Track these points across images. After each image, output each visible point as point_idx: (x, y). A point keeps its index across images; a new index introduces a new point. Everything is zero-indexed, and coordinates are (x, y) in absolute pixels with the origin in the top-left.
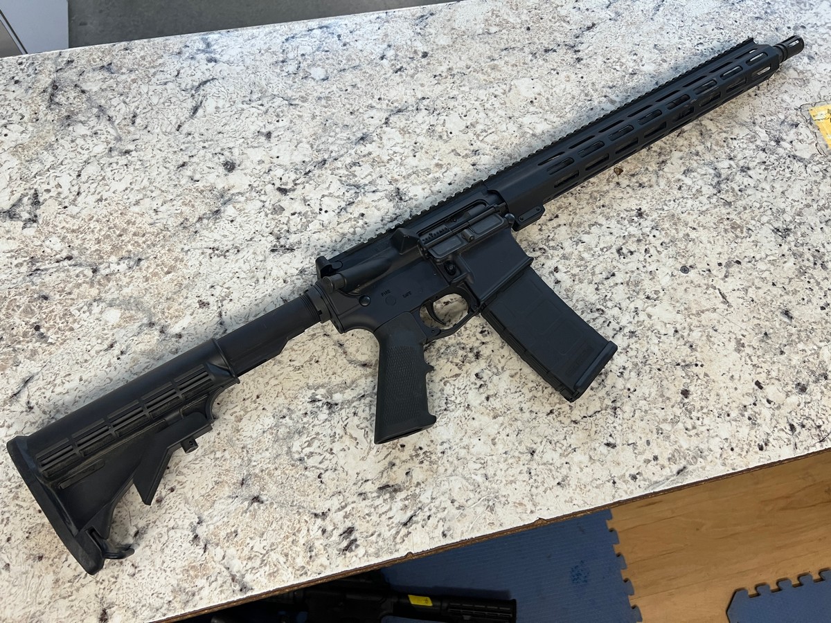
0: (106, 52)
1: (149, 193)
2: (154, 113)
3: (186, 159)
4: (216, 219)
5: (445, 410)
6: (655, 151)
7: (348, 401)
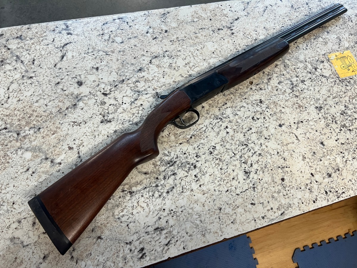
0: (19, 30)
1: (42, 97)
2: (43, 59)
3: (59, 80)
4: (75, 108)
5: (182, 192)
6: (266, 74)
7: (139, 190)
